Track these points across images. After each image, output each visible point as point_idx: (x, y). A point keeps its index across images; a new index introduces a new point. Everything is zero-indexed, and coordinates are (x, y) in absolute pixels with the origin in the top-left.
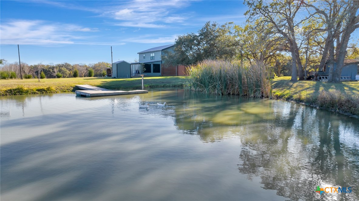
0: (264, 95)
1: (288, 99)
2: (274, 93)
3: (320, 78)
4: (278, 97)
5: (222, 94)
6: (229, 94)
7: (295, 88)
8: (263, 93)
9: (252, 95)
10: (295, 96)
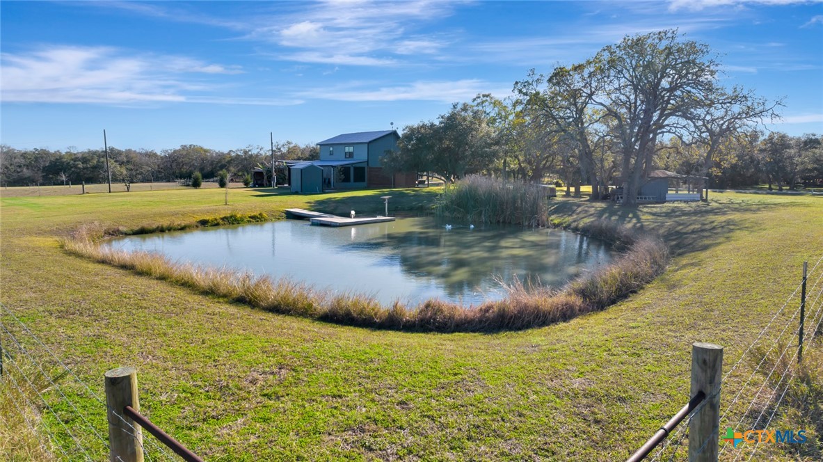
0: (540, 222)
1: (565, 228)
2: (552, 220)
3: (618, 198)
4: (556, 226)
5: (491, 223)
6: (499, 221)
7: (578, 214)
8: (538, 220)
9: (527, 224)
10: (574, 225)
